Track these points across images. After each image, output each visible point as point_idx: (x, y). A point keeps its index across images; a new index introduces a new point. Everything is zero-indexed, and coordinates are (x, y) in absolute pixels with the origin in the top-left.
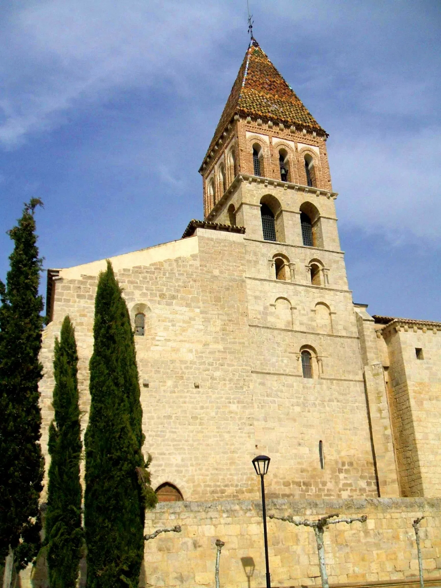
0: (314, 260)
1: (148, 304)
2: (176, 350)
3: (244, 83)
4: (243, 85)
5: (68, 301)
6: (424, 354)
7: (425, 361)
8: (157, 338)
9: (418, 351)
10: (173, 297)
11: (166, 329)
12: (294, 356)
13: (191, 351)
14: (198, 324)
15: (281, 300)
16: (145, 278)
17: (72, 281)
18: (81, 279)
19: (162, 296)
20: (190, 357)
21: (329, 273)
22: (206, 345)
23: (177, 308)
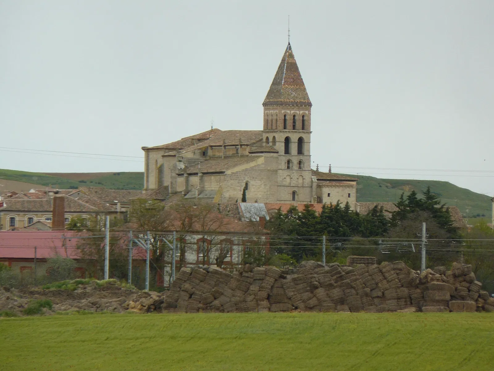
0: (301, 159)
1: (249, 180)
2: (256, 194)
3: (283, 81)
4: (283, 83)
5: (228, 181)
6: (331, 195)
7: (330, 197)
8: (252, 191)
9: (329, 195)
10: (256, 178)
11: (254, 188)
12: (290, 194)
13: (260, 195)
14: (263, 186)
15: (288, 176)
16: (248, 172)
17: (228, 175)
18: (231, 173)
19: (253, 178)
20: (260, 196)
21: (305, 164)
22: (265, 192)
23: (257, 181)
